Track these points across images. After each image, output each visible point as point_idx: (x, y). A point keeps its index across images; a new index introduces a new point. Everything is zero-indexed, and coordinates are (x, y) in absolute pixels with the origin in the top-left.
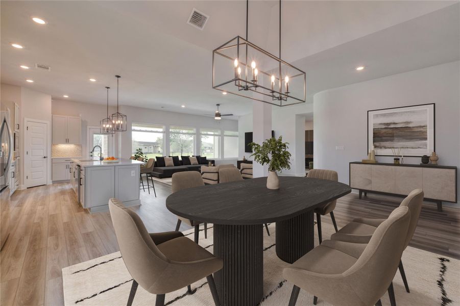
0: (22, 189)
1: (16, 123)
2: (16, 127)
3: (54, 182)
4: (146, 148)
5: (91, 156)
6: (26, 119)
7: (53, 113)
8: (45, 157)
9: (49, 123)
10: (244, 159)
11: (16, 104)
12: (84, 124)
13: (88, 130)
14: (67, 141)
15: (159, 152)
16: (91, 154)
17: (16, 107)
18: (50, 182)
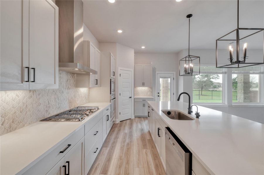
0: (117, 123)
1: (112, 71)
2: (112, 74)
3: (136, 117)
5: (159, 96)
6: (119, 68)
7: (135, 63)
8: (130, 97)
9: (132, 70)
11: (111, 54)
12: (154, 70)
13: (156, 74)
14: (143, 85)
16: (158, 95)
17: (111, 57)
18: (133, 117)
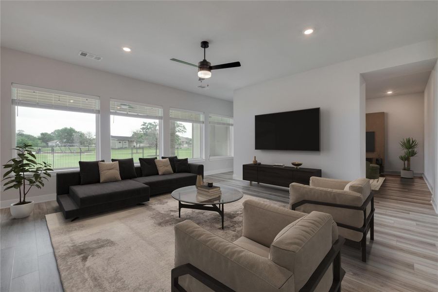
4: (120, 142)
10: (255, 161)
15: (134, 146)
